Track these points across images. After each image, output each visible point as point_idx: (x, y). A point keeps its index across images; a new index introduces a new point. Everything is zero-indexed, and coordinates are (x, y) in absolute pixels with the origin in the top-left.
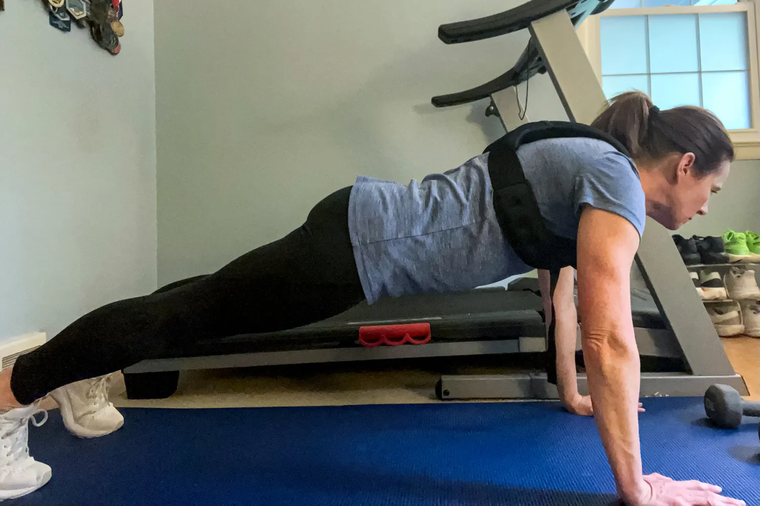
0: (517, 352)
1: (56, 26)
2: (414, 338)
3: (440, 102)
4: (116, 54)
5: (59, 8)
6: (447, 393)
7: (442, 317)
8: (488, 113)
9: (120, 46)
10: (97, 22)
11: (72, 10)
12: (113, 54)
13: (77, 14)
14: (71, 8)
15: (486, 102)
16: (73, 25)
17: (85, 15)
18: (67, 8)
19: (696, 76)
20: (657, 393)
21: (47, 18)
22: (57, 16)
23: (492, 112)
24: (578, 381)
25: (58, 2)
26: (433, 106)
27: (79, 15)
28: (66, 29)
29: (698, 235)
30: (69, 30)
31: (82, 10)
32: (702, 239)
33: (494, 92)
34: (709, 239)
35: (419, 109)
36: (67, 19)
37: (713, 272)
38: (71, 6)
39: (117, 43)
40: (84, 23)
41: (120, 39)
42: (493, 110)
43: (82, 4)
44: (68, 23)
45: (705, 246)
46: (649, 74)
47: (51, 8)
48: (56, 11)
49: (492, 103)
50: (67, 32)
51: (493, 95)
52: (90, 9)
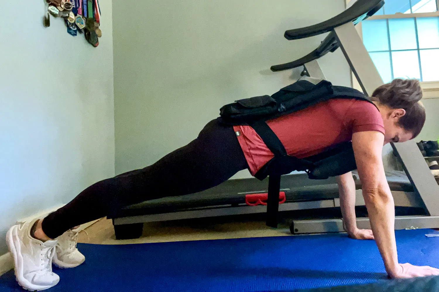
0: (334, 207)
1: (70, 33)
3: (275, 69)
4: (96, 46)
5: (72, 24)
6: (297, 230)
7: (290, 189)
8: (303, 74)
9: (99, 43)
10: (89, 29)
11: (78, 24)
12: (95, 46)
13: (81, 26)
14: (78, 23)
15: (301, 68)
16: (78, 32)
17: (84, 27)
18: (76, 23)
19: (417, 51)
20: (412, 227)
21: (66, 29)
22: (71, 28)
23: (305, 73)
24: (357, 222)
25: (72, 20)
26: (271, 71)
27: (81, 27)
28: (74, 34)
29: (423, 140)
30: (76, 35)
31: (83, 24)
32: (426, 143)
33: (306, 62)
34: (430, 142)
35: (263, 73)
36: (76, 29)
37: (433, 161)
38: (78, 22)
39: (97, 41)
40: (83, 31)
41: (99, 38)
43: (83, 21)
44: (75, 31)
45: (428, 146)
46: (390, 51)
47: (69, 23)
48: (71, 25)
49: (305, 69)
50: (75, 36)
51: (305, 64)
52: (86, 24)
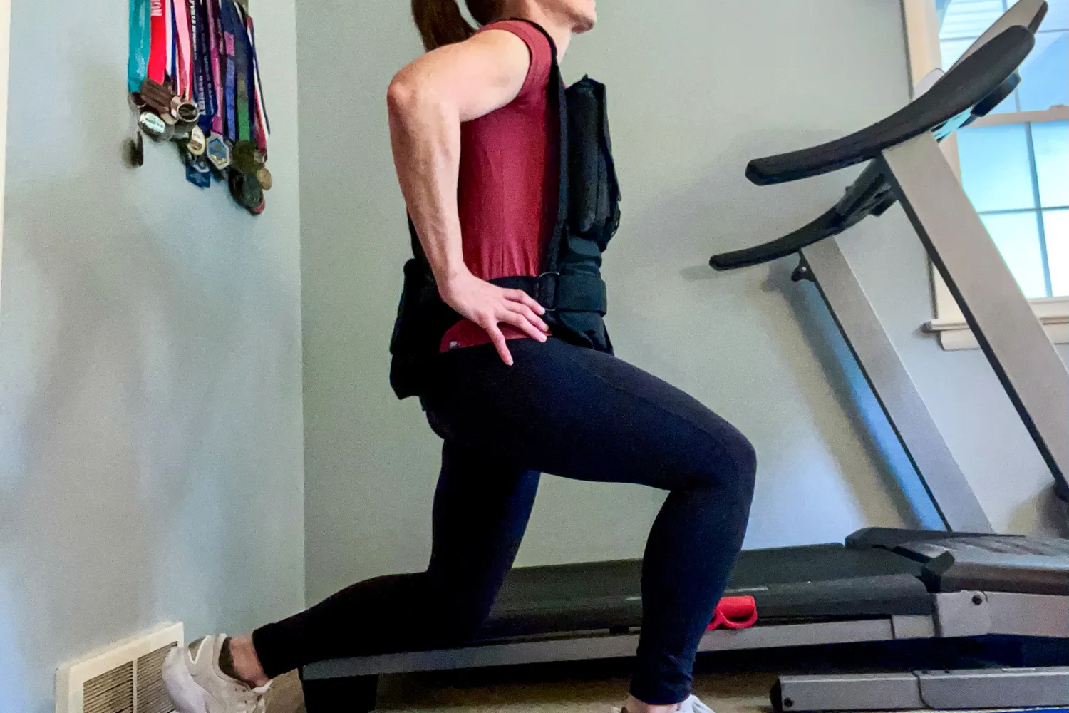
0: (891, 638)
1: (193, 180)
2: (731, 619)
3: (722, 263)
4: (257, 213)
5: (198, 156)
6: (789, 703)
7: (769, 588)
8: (797, 276)
9: (264, 204)
10: (240, 170)
11: (213, 158)
12: (255, 213)
13: (220, 162)
14: (213, 155)
15: (792, 261)
16: (212, 179)
17: (228, 164)
18: (208, 154)
21: (181, 170)
22: (196, 167)
23: (802, 274)
25: (197, 148)
26: (712, 269)
27: (221, 164)
28: (204, 184)
30: (208, 185)
31: (224, 156)
33: (805, 245)
35: (690, 274)
36: (207, 170)
38: (212, 152)
39: (261, 200)
40: (225, 175)
41: (264, 192)
42: (806, 272)
43: (224, 148)
44: (207, 176)
46: (1039, 210)
47: (190, 156)
48: (195, 160)
49: (803, 262)
50: (206, 188)
51: (804, 250)
52: (233, 156)
